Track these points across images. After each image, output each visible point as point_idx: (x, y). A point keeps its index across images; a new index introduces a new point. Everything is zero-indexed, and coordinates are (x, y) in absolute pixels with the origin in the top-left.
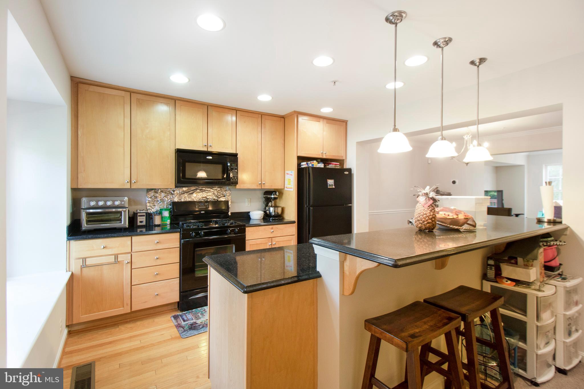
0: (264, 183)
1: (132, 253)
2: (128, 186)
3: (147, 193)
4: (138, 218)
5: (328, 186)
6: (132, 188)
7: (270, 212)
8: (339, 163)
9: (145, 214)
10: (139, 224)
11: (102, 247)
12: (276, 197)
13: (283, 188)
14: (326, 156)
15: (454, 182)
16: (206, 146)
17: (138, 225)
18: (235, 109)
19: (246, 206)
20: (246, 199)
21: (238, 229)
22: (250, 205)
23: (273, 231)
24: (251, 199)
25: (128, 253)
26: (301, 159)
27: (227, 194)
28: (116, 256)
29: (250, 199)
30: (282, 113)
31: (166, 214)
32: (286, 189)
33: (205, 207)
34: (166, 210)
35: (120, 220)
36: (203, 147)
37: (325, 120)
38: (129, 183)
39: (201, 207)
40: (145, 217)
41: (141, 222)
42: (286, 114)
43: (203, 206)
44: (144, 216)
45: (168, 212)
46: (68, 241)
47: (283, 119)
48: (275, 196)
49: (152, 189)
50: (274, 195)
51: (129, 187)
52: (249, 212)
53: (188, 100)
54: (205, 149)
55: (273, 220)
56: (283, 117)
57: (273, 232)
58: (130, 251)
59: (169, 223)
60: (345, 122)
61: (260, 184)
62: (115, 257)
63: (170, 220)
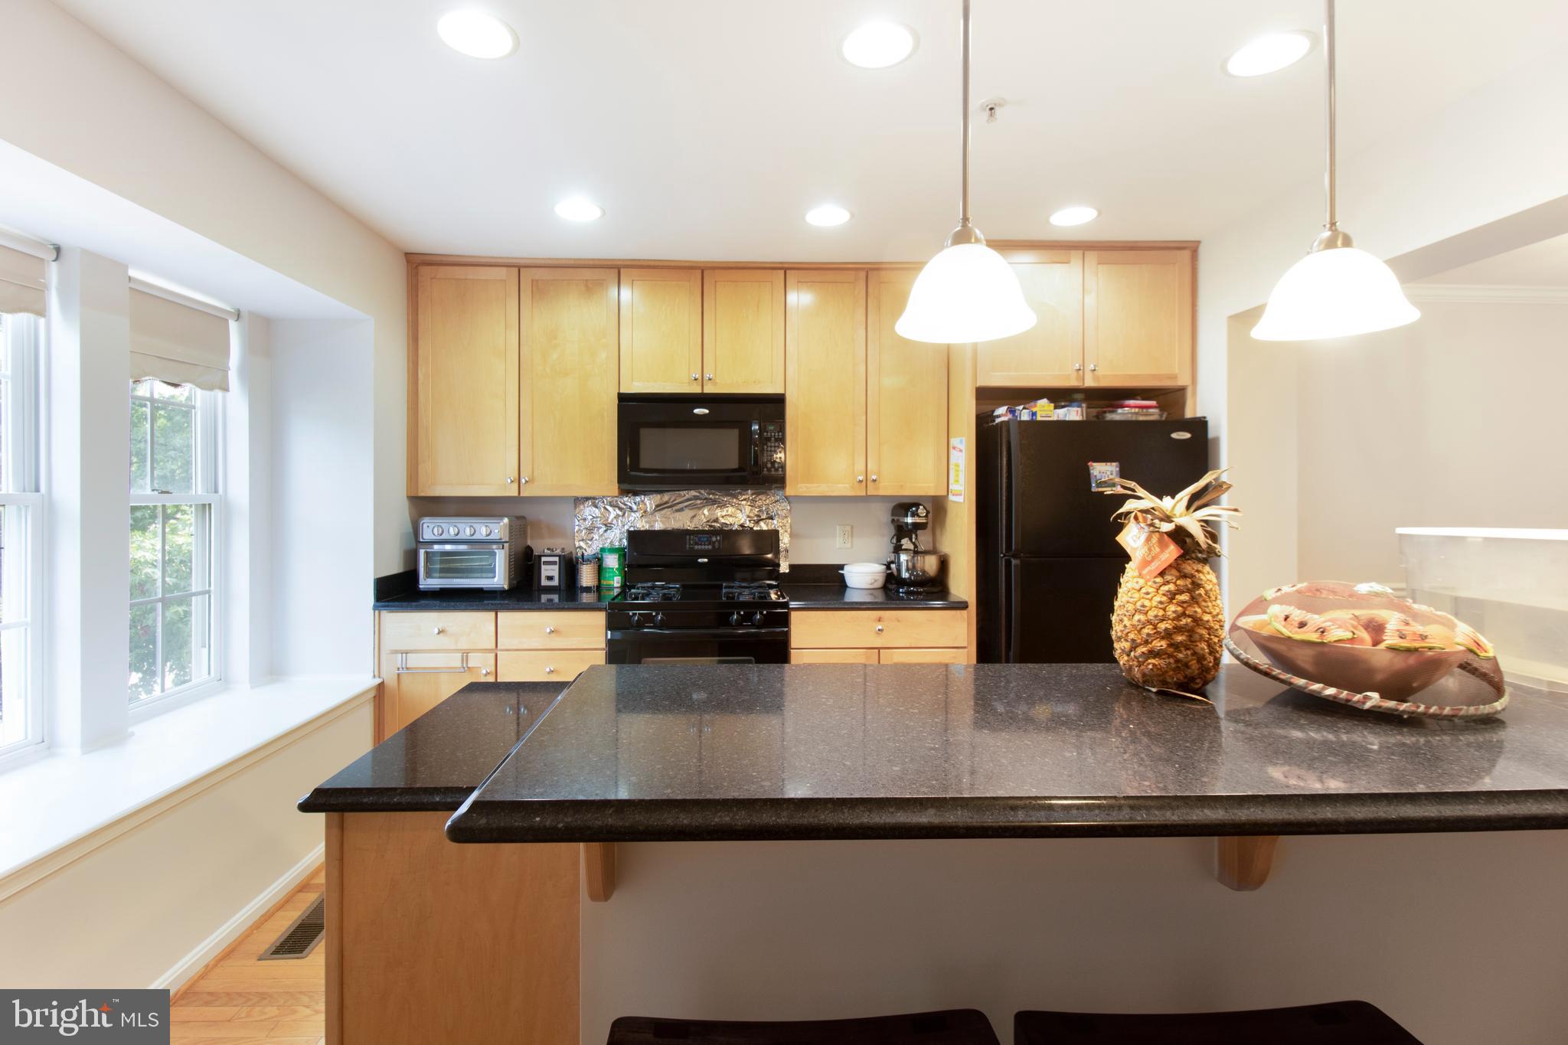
0: (874, 477)
1: (499, 653)
2: (513, 492)
3: (575, 508)
4: (543, 567)
5: (1090, 486)
6: (521, 495)
7: (898, 569)
8: (1153, 403)
9: (556, 559)
10: (544, 582)
11: (436, 631)
13: (945, 494)
14: (1096, 378)
16: (696, 379)
17: (542, 584)
18: (780, 266)
19: (838, 547)
20: (838, 527)
21: (765, 612)
22: (849, 545)
23: (880, 627)
24: (852, 527)
25: (489, 651)
26: (987, 396)
27: (779, 512)
28: (465, 654)
29: (848, 528)
31: (612, 562)
32: (951, 498)
33: (710, 547)
34: (612, 550)
35: (493, 571)
36: (689, 383)
37: (1092, 257)
38: (516, 485)
39: (703, 547)
40: (556, 567)
41: (550, 578)
43: (705, 545)
44: (554, 563)
45: (617, 556)
46: (377, 612)
49: (587, 499)
51: (516, 494)
52: (842, 567)
53: (652, 264)
54: (696, 389)
57: (881, 631)
58: (494, 647)
59: (619, 585)
60: (1192, 249)
61: (861, 481)
62: (463, 656)
63: (620, 577)
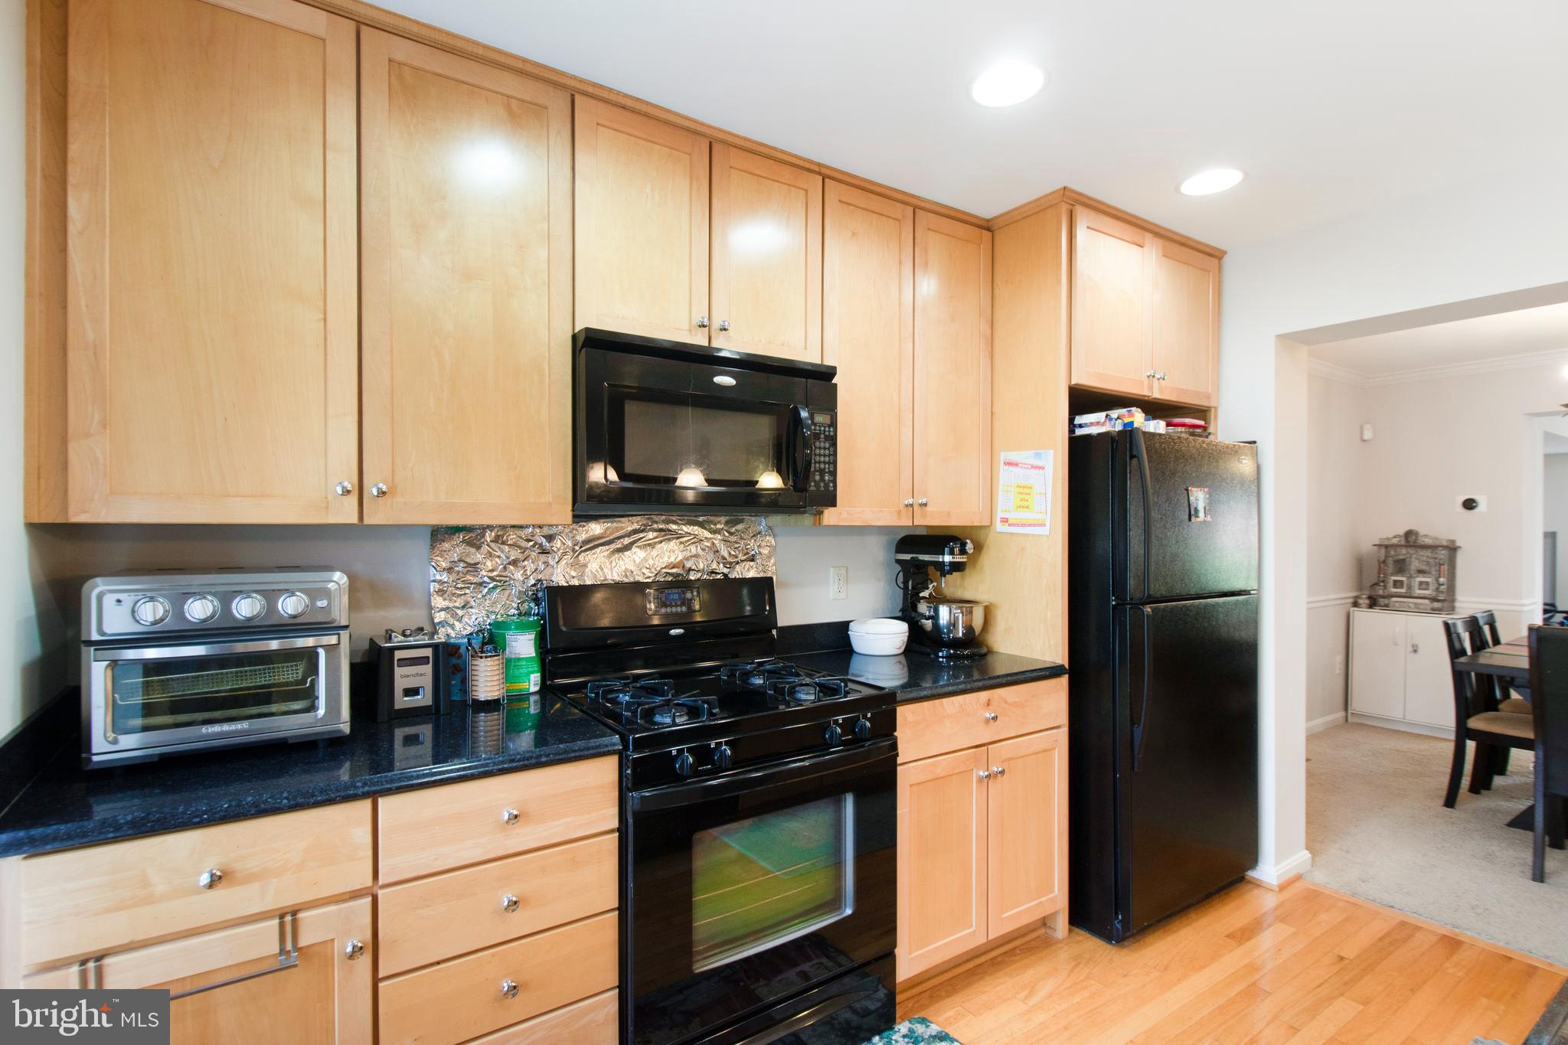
0: (924, 501)
1: (381, 893)
2: (346, 513)
3: (433, 547)
4: (399, 671)
6: (367, 521)
7: (936, 625)
8: (1202, 423)
9: (428, 652)
10: (402, 702)
11: (205, 879)
12: (959, 563)
13: (987, 523)
15: (1469, 504)
16: (704, 326)
17: (397, 706)
18: (817, 169)
19: (832, 598)
20: (831, 570)
21: (869, 715)
22: (843, 595)
23: (990, 714)
24: (849, 569)
25: (355, 895)
27: (761, 550)
28: (288, 918)
29: (843, 571)
30: (987, 208)
31: (523, 645)
32: (999, 527)
33: (684, 609)
34: (523, 627)
35: (310, 694)
36: (690, 331)
37: (1158, 242)
38: (353, 499)
39: (674, 609)
40: (428, 669)
41: (411, 692)
42: (1002, 215)
43: (676, 606)
44: (423, 661)
45: (533, 636)
47: (986, 234)
48: (959, 559)
49: (454, 530)
50: (952, 553)
51: (354, 519)
52: (845, 626)
53: (629, 103)
54: (699, 339)
55: (949, 657)
56: (987, 226)
57: (995, 718)
58: (369, 882)
59: (537, 688)
60: (1215, 255)
61: (904, 506)
62: (282, 925)
63: (539, 674)
